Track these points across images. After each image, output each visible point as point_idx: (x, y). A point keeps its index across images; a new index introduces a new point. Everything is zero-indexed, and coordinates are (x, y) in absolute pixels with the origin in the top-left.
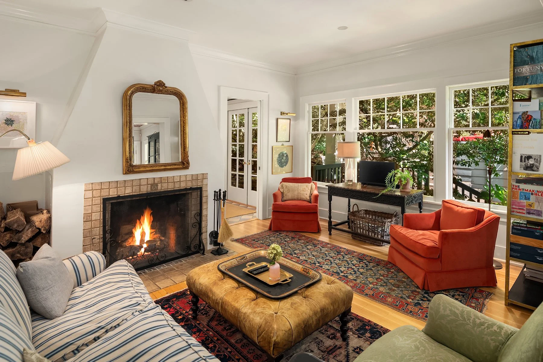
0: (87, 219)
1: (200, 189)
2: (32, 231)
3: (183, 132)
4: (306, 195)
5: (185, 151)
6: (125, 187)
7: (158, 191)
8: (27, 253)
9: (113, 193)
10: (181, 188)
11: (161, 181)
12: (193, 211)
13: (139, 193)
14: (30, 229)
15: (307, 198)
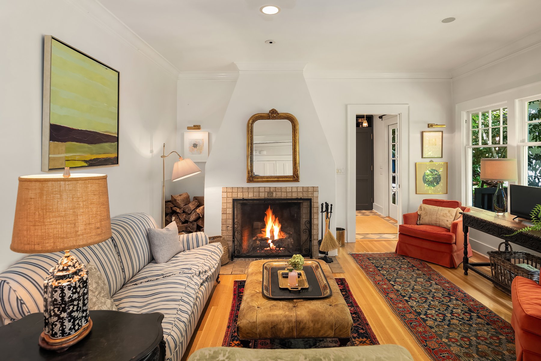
0: (224, 212)
1: (310, 200)
2: (195, 215)
3: (295, 150)
4: (446, 222)
5: (295, 166)
6: (248, 192)
7: (274, 198)
8: (193, 228)
9: (240, 196)
10: (293, 198)
11: (276, 190)
12: (304, 219)
13: (258, 198)
14: (194, 214)
15: (447, 225)
